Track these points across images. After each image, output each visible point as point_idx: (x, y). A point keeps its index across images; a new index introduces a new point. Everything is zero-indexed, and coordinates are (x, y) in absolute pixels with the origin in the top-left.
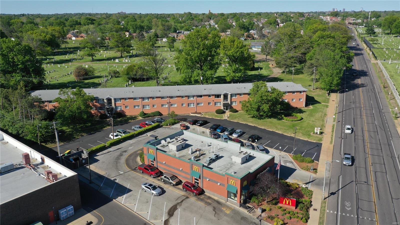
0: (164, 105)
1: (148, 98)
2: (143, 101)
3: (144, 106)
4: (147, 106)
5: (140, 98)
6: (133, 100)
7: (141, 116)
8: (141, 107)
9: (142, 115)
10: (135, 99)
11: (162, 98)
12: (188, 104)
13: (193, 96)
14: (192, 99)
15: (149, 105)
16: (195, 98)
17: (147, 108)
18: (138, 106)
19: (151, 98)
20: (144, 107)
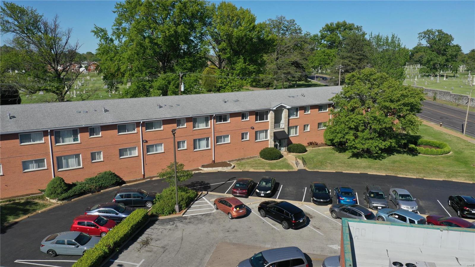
0: (125, 150)
1: (75, 132)
2: (56, 143)
3: (59, 159)
4: (70, 160)
5: (45, 133)
6: (18, 141)
7: (53, 194)
8: (48, 164)
9: (59, 191)
10: (24, 136)
11: (121, 127)
12: (195, 141)
13: (207, 118)
14: (202, 126)
15: (77, 156)
16: (211, 122)
17: (73, 163)
18: (40, 162)
19: (83, 130)
20: (59, 162)
